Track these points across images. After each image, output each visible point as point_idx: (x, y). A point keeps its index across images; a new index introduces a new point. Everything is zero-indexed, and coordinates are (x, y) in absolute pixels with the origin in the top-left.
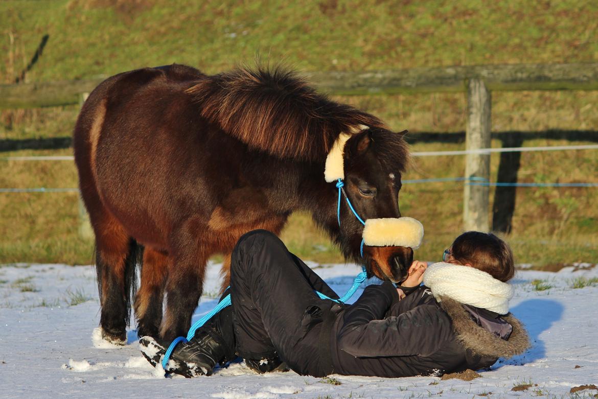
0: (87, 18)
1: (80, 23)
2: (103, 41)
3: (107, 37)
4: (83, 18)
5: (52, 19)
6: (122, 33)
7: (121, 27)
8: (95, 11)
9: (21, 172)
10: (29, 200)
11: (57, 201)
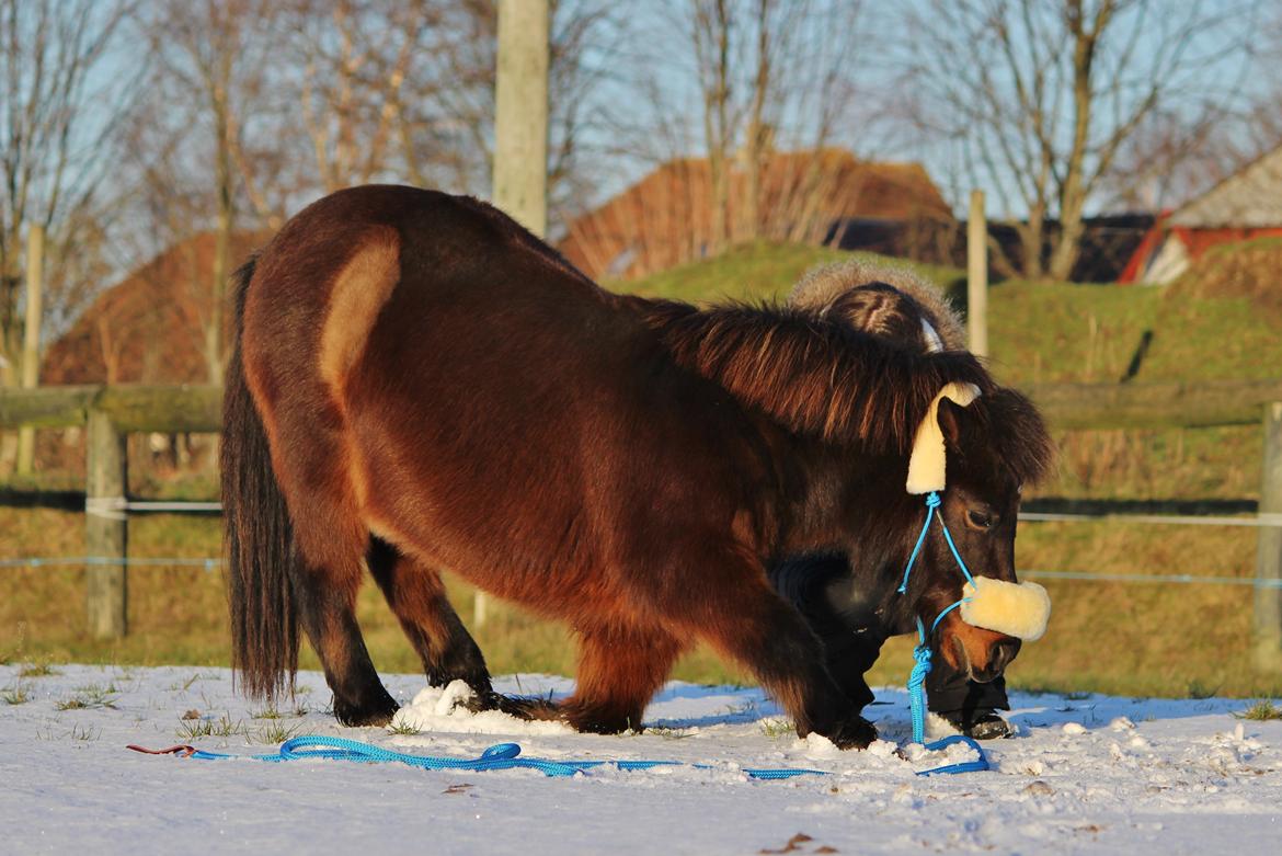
0: (1198, 315)
1: (1186, 324)
2: (1230, 356)
3: (1237, 348)
4: (1191, 315)
5: (1131, 315)
6: (1265, 342)
7: (1263, 332)
8: (1213, 302)
9: (1116, 560)
10: (1133, 610)
11: (1185, 615)
